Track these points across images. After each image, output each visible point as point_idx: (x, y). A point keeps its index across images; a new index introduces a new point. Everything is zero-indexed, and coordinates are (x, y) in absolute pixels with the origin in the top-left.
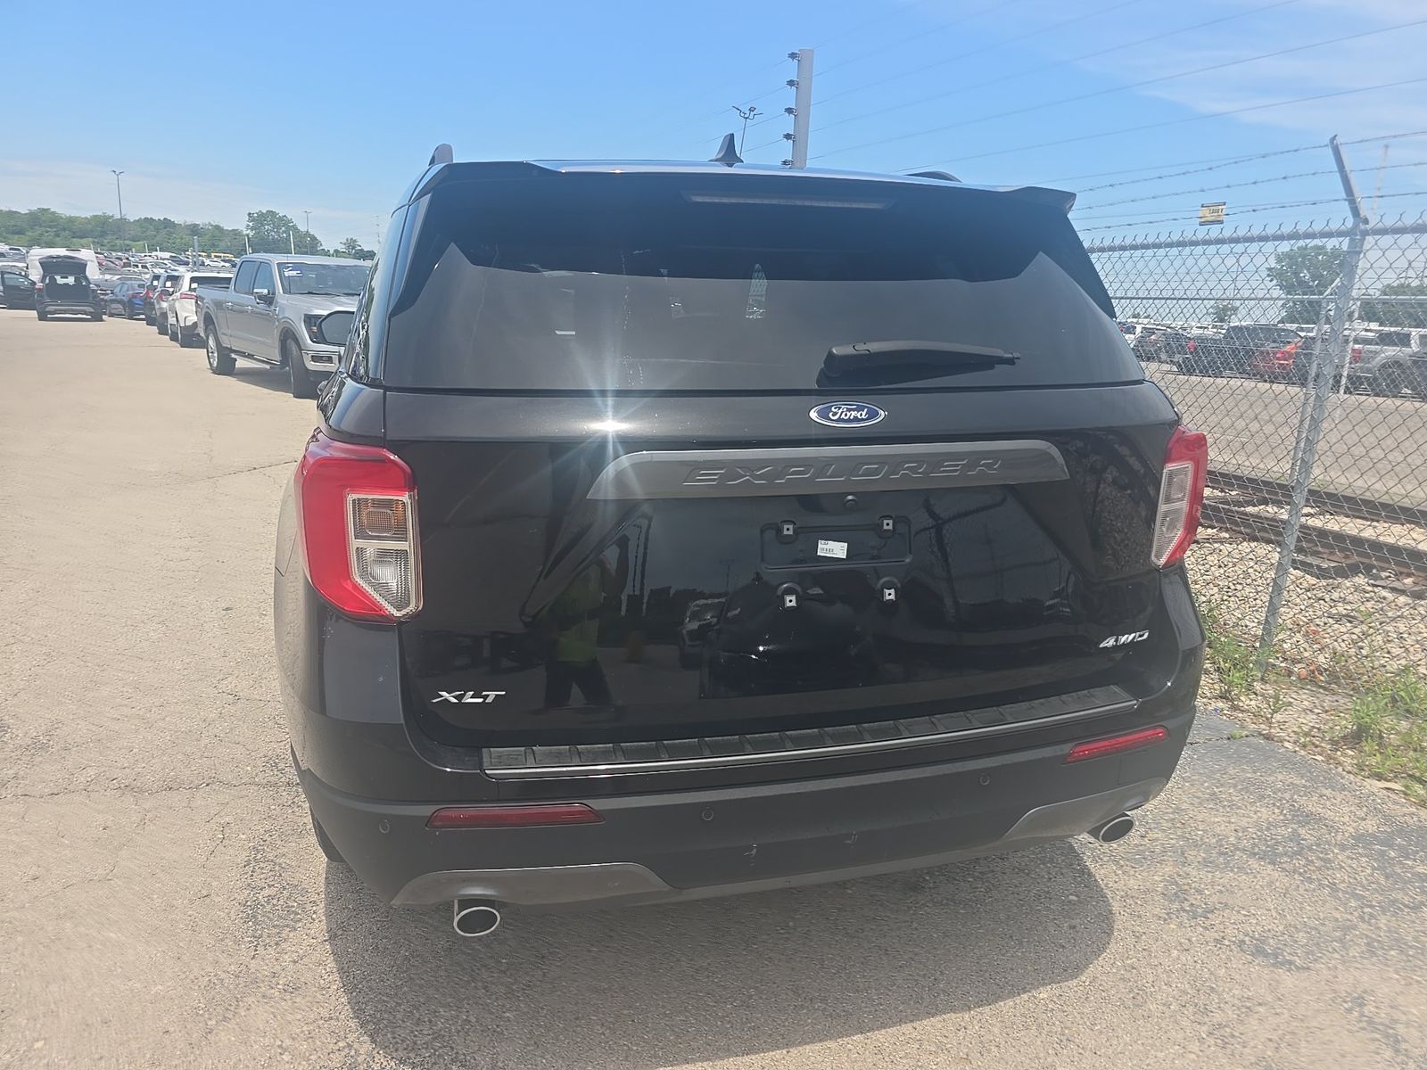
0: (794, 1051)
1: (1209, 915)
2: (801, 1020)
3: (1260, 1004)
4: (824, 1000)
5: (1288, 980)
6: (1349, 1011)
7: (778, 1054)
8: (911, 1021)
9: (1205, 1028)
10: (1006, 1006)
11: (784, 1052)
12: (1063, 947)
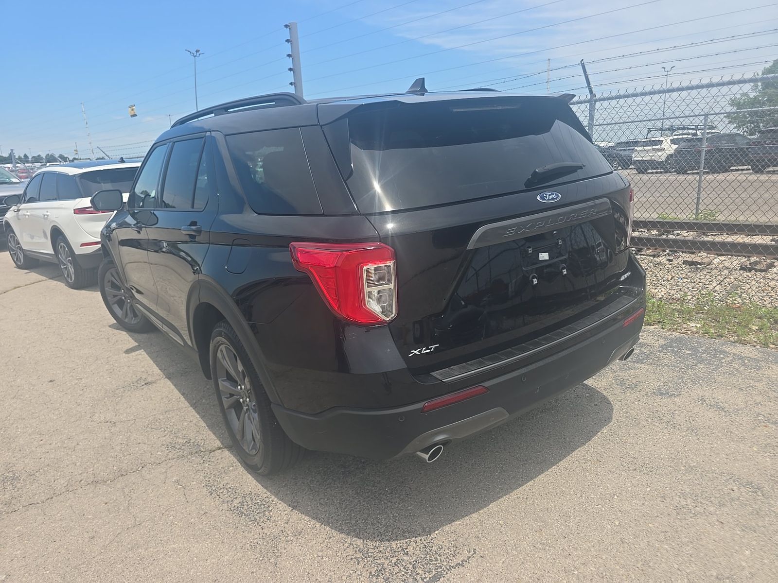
0: (536, 480)
1: (637, 387)
2: (528, 469)
3: (675, 411)
4: (530, 459)
5: (677, 400)
6: (702, 404)
7: (531, 483)
8: (569, 455)
9: (664, 424)
10: (595, 438)
11: (532, 481)
12: (598, 413)
